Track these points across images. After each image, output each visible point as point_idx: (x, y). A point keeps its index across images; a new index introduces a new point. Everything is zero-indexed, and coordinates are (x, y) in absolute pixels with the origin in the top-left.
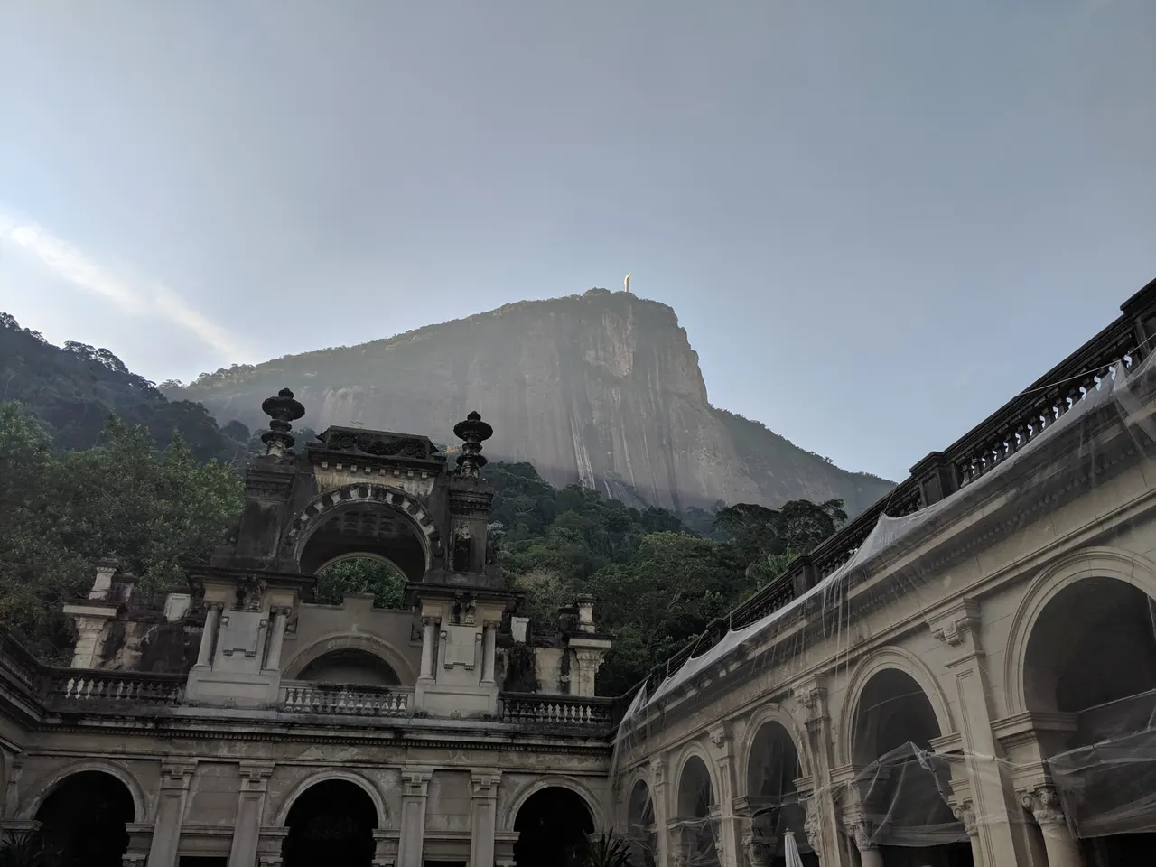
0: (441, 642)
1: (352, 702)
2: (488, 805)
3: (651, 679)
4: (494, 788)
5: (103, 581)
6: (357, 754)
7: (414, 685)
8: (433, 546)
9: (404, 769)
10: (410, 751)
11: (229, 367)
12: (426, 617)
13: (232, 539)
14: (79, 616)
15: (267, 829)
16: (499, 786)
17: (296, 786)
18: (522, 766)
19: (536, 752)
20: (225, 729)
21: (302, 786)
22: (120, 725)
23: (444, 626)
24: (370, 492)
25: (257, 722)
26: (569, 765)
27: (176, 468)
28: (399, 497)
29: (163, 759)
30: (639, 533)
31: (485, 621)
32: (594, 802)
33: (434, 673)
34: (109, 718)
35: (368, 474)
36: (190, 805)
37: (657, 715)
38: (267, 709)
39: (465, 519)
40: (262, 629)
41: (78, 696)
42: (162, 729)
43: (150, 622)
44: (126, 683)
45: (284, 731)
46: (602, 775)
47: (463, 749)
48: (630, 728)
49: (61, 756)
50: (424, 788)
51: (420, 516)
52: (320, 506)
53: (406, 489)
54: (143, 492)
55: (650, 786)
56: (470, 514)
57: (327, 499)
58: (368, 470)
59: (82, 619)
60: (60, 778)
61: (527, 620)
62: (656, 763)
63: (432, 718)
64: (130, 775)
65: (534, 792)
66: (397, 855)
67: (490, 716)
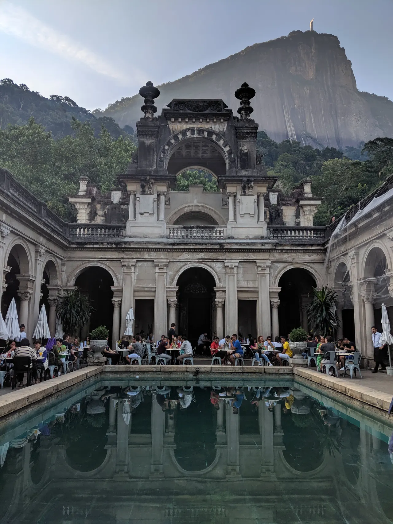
0: (238, 204)
1: (199, 233)
2: (265, 276)
3: (349, 213)
4: (268, 269)
5: (83, 187)
6: (204, 256)
7: (226, 225)
8: (230, 157)
9: (225, 261)
10: (228, 254)
11: (120, 100)
12: (229, 192)
13: (135, 161)
14: (76, 203)
15: (169, 288)
16: (270, 268)
17: (179, 270)
18: (281, 259)
19: (287, 252)
20: (146, 247)
21: (181, 270)
22: (101, 246)
23: (238, 196)
24: (196, 132)
25: (159, 243)
26: (303, 258)
27: (105, 141)
28: (210, 133)
29: (122, 260)
30: (321, 161)
31: (258, 193)
32: (317, 274)
33: (235, 219)
34: (97, 243)
35: (194, 122)
36: (136, 278)
37: (354, 229)
38: (162, 238)
39: (244, 142)
40: (155, 202)
41: (82, 235)
42: (119, 247)
43: (106, 204)
44: (101, 229)
45: (171, 247)
46: (322, 262)
47: (252, 252)
48: (337, 238)
49: (80, 260)
50: (235, 269)
51: (221, 142)
52: (173, 141)
53: (213, 129)
54: (93, 153)
55: (348, 265)
56: (247, 139)
57: (176, 137)
58: (194, 120)
59: (77, 204)
60: (81, 269)
61: (277, 193)
62: (351, 254)
63: (236, 239)
64: (110, 267)
65: (286, 270)
66: (226, 297)
67: (264, 237)
